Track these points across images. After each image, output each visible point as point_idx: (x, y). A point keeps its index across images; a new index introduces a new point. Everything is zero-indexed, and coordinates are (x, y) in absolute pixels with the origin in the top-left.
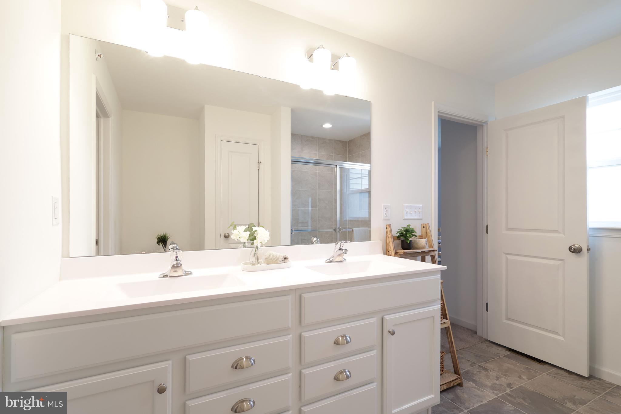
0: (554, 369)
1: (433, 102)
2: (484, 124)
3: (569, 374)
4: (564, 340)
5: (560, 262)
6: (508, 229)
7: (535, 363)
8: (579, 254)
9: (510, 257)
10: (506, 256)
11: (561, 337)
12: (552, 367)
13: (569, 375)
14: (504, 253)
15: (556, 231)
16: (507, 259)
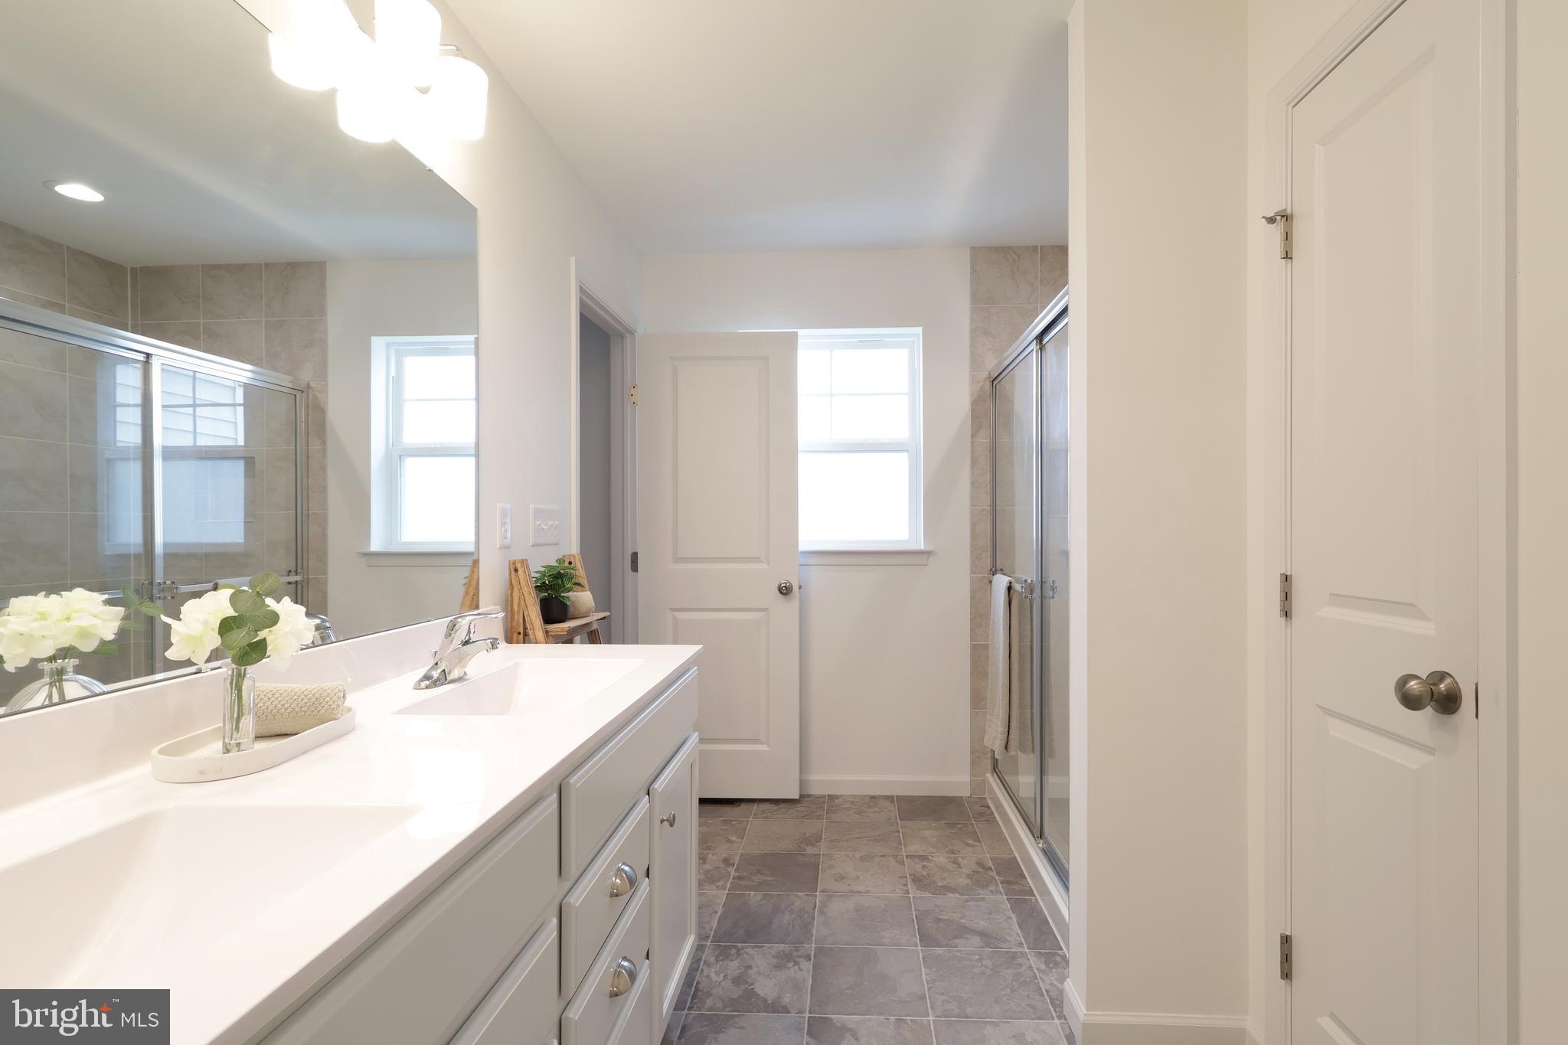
0: (755, 807)
1: (573, 260)
2: (628, 335)
3: (776, 805)
4: (767, 749)
5: (763, 613)
6: (678, 560)
7: (727, 808)
8: (788, 596)
9: (679, 615)
10: (674, 615)
11: (764, 746)
12: (751, 804)
13: (776, 808)
14: (670, 609)
15: (755, 560)
16: (676, 620)
